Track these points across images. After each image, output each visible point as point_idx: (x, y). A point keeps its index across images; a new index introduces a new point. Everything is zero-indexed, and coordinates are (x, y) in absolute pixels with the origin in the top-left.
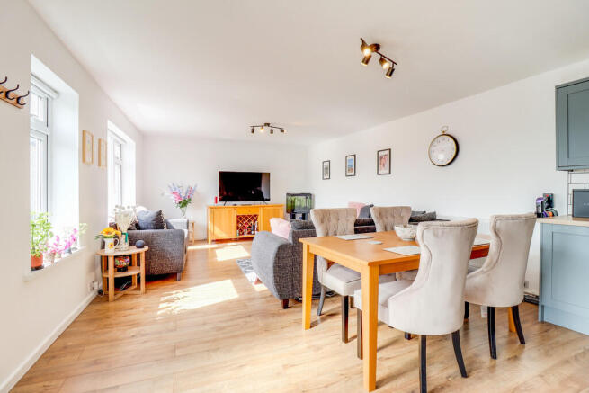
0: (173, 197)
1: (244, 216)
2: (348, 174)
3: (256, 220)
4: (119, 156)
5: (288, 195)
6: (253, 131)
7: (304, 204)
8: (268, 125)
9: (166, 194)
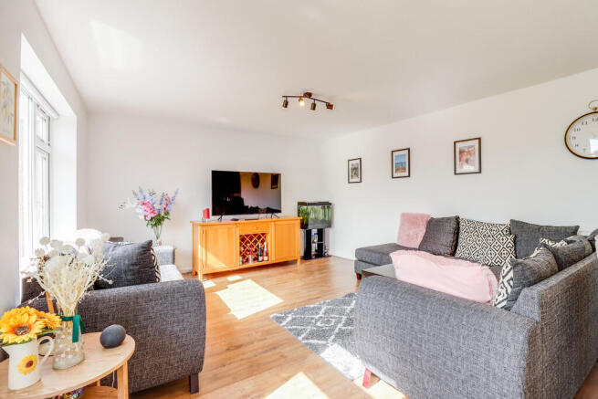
0: (141, 211)
1: (247, 236)
2: (395, 175)
3: (263, 242)
4: (45, 138)
5: (301, 204)
6: (286, 104)
7: (321, 217)
8: (309, 95)
9: (128, 206)
